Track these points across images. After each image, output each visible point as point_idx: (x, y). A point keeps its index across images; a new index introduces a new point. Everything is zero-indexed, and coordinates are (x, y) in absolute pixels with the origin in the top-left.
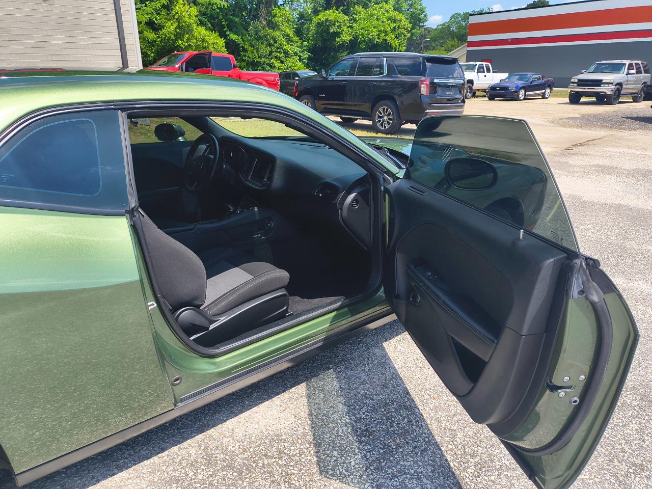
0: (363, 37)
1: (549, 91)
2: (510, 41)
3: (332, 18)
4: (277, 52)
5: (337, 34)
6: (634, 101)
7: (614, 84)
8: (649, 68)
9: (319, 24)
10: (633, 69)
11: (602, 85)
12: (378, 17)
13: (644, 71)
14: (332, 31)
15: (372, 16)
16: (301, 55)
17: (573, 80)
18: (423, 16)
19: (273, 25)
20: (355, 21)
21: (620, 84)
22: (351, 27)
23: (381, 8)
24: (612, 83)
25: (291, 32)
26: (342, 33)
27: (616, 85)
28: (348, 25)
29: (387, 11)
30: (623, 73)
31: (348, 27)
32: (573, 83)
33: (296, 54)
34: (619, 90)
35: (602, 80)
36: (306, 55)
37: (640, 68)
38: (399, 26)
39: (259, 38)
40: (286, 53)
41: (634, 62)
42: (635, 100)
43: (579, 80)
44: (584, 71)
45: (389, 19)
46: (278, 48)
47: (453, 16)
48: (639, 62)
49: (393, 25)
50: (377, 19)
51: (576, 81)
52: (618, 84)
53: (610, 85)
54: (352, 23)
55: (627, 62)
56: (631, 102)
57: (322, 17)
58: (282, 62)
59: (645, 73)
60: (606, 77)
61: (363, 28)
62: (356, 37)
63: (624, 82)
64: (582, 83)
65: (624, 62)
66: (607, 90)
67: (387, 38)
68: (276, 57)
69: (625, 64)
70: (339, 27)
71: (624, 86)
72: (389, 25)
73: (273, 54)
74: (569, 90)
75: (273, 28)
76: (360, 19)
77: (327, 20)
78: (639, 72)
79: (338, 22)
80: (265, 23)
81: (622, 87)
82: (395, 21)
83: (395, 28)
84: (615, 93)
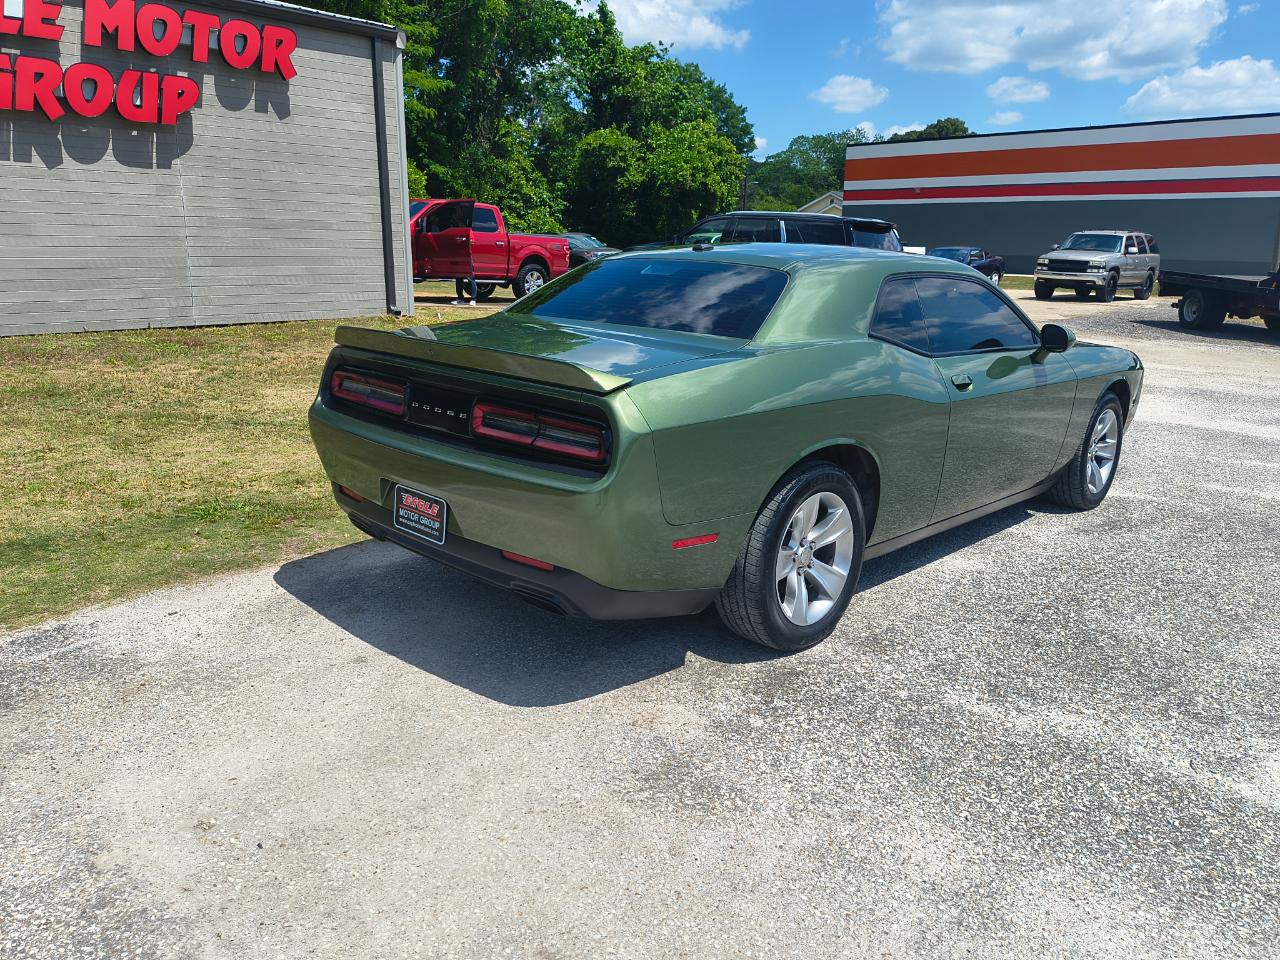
0: (666, 178)
1: (997, 278)
2: (918, 191)
3: (611, 143)
4: (511, 198)
5: (620, 172)
6: (1136, 298)
7: (1108, 269)
8: (1156, 244)
9: (586, 153)
10: (1134, 246)
11: (1089, 270)
12: (690, 143)
13: (1150, 247)
14: (611, 164)
15: (681, 141)
16: (552, 204)
17: (1041, 261)
18: (746, 140)
19: (501, 151)
20: (650, 149)
21: (1116, 269)
22: (644, 160)
23: (694, 128)
24: (1104, 268)
25: (527, 164)
26: (628, 170)
27: (1110, 271)
28: (638, 155)
29: (706, 135)
30: (1120, 251)
31: (638, 160)
32: (1040, 265)
33: (543, 203)
34: (1114, 279)
35: (1088, 262)
36: (562, 204)
37: (1143, 242)
38: (727, 161)
39: (479, 174)
40: (527, 201)
41: (1134, 234)
42: (1139, 295)
43: (1050, 260)
44: (1056, 246)
45: (710, 148)
46: (512, 192)
47: (796, 141)
48: (1142, 234)
49: (717, 160)
50: (690, 148)
51: (1047, 262)
52: (1112, 269)
53: (1101, 271)
54: (645, 153)
55: (1124, 235)
56: (1132, 299)
57: (592, 140)
58: (520, 216)
59: (1152, 252)
60: (1095, 258)
61: (665, 163)
62: (653, 178)
63: (1122, 265)
64: (1055, 265)
65: (1119, 233)
66: (1095, 277)
67: (709, 181)
68: (510, 208)
69: (1122, 238)
70: (624, 159)
71: (1122, 273)
72: (711, 158)
73: (505, 202)
74: (1035, 277)
75: (502, 156)
76: (659, 146)
77: (602, 146)
78: (1142, 251)
79: (621, 150)
80: (487, 146)
81: (1118, 273)
82: (720, 152)
83: (720, 163)
84: (1109, 283)
